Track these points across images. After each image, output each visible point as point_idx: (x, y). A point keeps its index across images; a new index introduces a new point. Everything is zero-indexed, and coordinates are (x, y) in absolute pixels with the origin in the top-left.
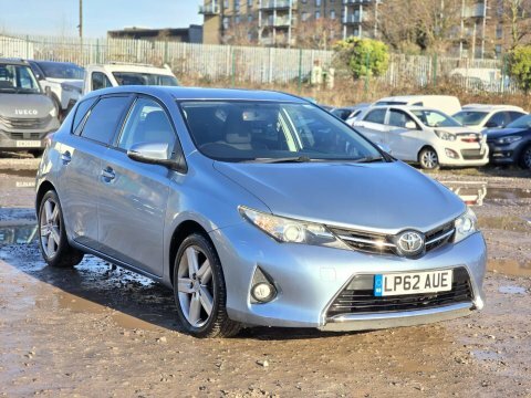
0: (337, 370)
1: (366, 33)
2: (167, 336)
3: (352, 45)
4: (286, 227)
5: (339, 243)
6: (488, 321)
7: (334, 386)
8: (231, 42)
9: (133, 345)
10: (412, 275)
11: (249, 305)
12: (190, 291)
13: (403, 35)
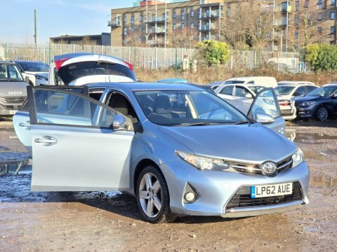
0: (233, 238)
1: (213, 36)
2: (135, 223)
3: (207, 45)
4: (202, 162)
5: (231, 169)
6: (310, 211)
7: (233, 246)
8: (130, 43)
9: (119, 228)
10: (271, 186)
11: (183, 204)
12: (147, 198)
13: (238, 38)
